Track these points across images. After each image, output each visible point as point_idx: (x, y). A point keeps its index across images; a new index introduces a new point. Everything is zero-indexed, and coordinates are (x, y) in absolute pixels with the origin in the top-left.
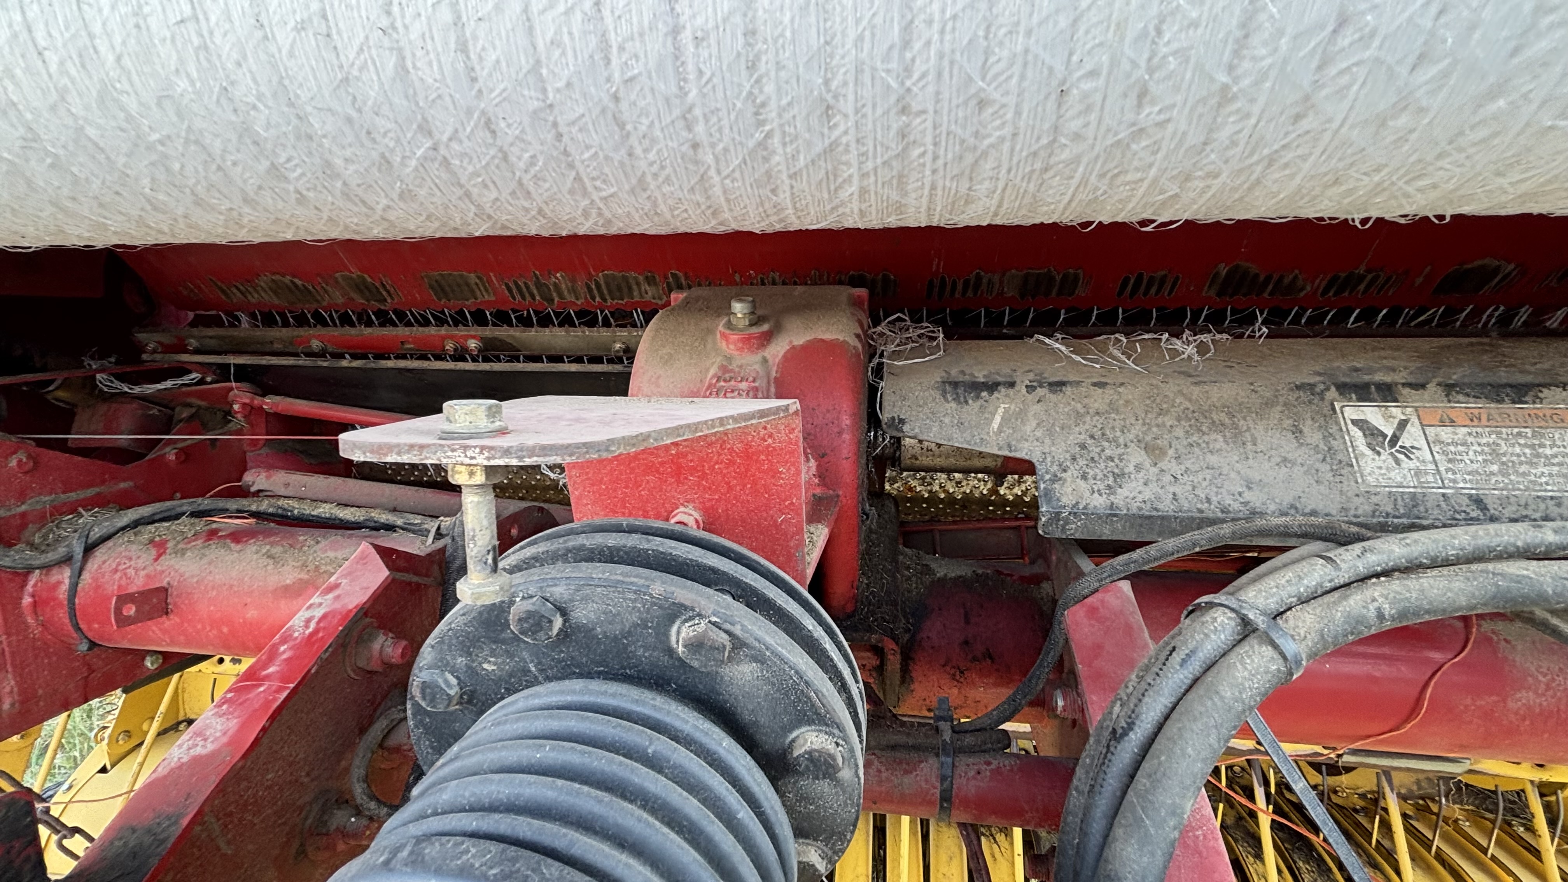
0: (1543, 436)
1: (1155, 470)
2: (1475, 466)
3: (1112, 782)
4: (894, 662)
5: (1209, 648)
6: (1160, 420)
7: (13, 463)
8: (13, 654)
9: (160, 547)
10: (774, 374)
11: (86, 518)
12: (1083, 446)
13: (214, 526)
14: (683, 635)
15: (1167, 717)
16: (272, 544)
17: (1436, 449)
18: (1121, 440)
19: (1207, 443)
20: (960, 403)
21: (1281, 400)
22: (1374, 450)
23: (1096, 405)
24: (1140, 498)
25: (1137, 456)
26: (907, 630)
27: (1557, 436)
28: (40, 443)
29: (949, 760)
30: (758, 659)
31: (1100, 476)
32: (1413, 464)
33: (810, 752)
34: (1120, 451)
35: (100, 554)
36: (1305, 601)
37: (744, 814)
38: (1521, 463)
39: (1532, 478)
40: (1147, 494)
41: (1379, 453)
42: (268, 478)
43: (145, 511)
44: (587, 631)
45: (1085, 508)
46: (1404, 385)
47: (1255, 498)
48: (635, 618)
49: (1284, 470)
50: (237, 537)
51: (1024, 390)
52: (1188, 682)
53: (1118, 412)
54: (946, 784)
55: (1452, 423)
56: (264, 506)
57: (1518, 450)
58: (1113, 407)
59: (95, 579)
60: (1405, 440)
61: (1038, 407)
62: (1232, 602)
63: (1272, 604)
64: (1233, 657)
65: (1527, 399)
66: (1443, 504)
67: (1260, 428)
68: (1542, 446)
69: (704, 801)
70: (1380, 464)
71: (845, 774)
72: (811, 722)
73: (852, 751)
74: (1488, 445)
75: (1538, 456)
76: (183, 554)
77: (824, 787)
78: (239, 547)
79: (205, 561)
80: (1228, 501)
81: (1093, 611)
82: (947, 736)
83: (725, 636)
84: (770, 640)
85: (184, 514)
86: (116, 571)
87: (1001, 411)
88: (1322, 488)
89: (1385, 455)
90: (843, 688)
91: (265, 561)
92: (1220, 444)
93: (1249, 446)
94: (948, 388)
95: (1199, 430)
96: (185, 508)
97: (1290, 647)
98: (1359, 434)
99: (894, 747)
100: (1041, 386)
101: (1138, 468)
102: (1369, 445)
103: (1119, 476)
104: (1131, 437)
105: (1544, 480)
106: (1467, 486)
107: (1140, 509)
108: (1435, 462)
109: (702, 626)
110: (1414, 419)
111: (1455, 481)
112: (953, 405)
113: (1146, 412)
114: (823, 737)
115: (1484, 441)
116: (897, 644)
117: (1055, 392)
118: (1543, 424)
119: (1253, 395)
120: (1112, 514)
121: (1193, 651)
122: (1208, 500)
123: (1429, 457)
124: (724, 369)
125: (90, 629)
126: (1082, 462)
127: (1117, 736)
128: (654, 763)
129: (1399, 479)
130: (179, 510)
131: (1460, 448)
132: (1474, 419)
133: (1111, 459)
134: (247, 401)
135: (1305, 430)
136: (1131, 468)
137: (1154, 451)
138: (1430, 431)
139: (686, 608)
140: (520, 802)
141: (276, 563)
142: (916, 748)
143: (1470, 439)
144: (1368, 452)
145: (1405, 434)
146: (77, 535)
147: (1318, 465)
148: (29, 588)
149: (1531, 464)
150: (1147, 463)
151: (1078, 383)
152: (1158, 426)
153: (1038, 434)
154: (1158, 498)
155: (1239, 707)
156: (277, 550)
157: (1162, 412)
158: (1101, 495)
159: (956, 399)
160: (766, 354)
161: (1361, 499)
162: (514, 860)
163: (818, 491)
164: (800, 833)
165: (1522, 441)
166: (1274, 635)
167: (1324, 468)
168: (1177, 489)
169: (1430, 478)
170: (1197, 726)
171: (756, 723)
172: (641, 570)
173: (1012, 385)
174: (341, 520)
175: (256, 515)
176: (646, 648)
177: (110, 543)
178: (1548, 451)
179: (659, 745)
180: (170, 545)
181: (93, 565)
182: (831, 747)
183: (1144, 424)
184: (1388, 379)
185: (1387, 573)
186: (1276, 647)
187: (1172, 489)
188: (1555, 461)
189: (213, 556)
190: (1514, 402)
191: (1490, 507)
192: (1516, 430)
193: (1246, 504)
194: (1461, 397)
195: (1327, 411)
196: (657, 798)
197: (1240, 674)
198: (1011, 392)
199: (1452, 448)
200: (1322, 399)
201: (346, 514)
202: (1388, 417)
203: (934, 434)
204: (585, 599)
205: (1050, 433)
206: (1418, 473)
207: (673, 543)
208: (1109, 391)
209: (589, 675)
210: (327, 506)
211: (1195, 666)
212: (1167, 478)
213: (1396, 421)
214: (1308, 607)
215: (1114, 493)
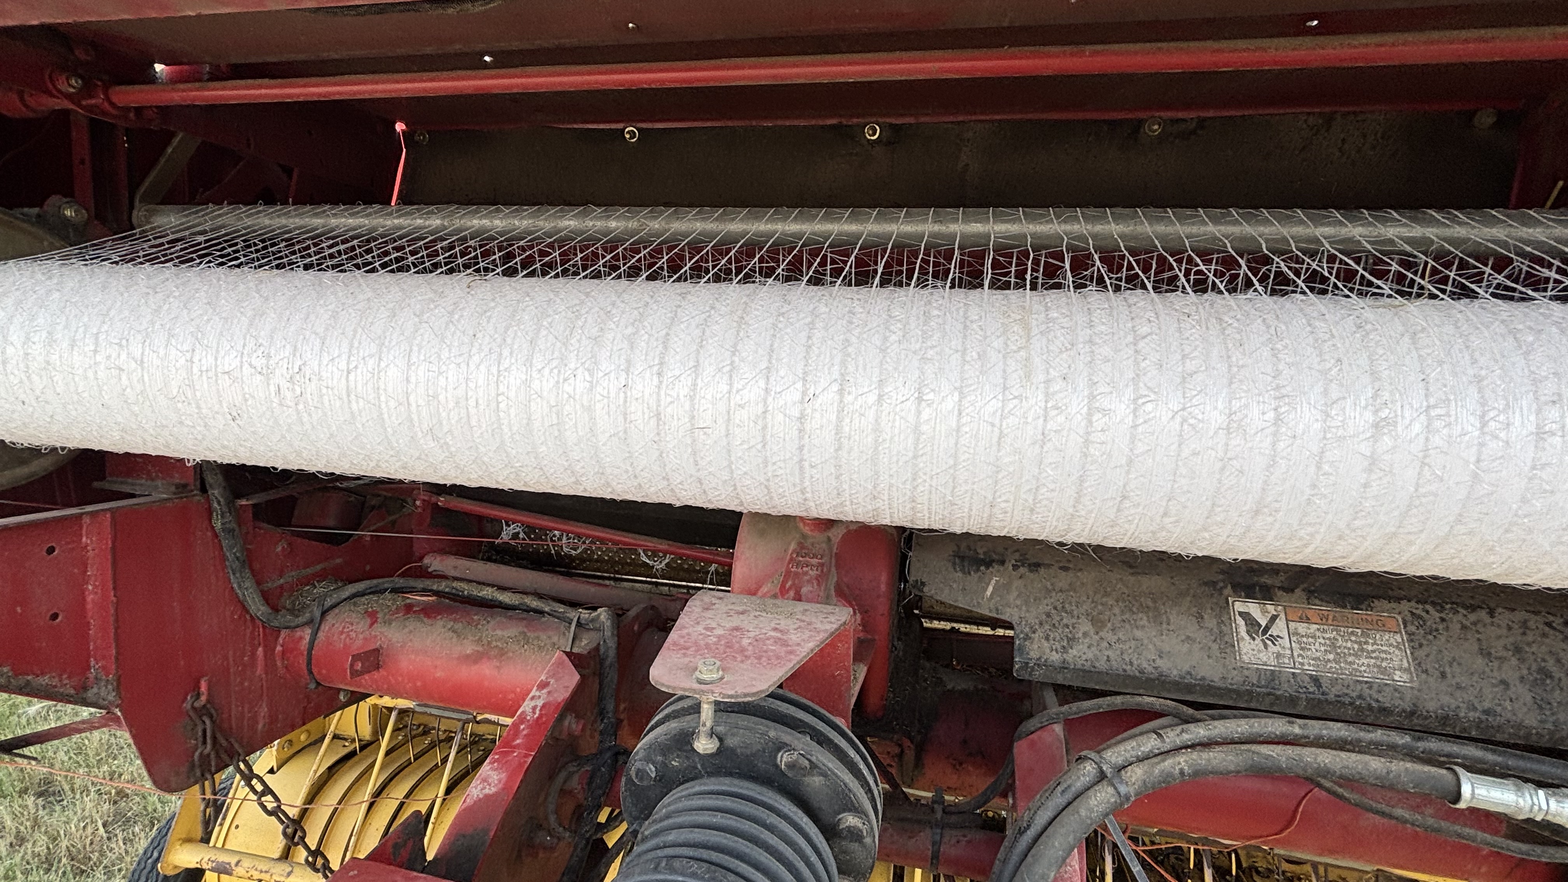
0: (1368, 636)
1: (1097, 637)
2: (1318, 654)
3: (1015, 858)
4: (910, 755)
5: (1079, 785)
6: (1104, 600)
7: (279, 549)
8: (268, 688)
9: (373, 616)
10: (835, 551)
11: (319, 590)
12: (1048, 615)
13: (408, 601)
14: (784, 760)
15: (1050, 823)
16: (455, 620)
17: (1294, 639)
18: (1075, 613)
19: (1135, 620)
20: (964, 573)
21: (1192, 591)
22: (1251, 636)
23: (1061, 584)
24: (1084, 657)
25: (1085, 626)
26: (919, 732)
27: (1378, 636)
28: (294, 533)
29: (939, 831)
30: (825, 775)
31: (1058, 638)
32: (1276, 649)
33: (849, 827)
34: (1074, 621)
35: (330, 618)
36: (1140, 760)
37: (814, 858)
38: (1350, 654)
39: (1356, 666)
40: (1090, 655)
41: (1254, 639)
42: (442, 561)
43: (361, 586)
44: (733, 751)
45: (1046, 661)
46: (1279, 588)
47: (1164, 665)
48: (759, 747)
49: (1187, 645)
50: (428, 612)
51: (1011, 568)
52: (1064, 804)
53: (1075, 591)
54: (936, 847)
55: (1308, 620)
56: (443, 586)
57: (1349, 644)
58: (1072, 587)
59: (327, 638)
60: (1273, 631)
61: (1020, 581)
62: (1097, 759)
63: (1120, 761)
64: (1091, 793)
65: (1363, 607)
66: (1292, 680)
67: (1174, 612)
68: (1366, 643)
69: (795, 850)
70: (1254, 647)
71: (868, 840)
72: (850, 810)
73: (872, 828)
74: (1329, 639)
75: (1362, 650)
76: (390, 624)
77: (855, 846)
78: (430, 621)
79: (407, 630)
80: (1145, 665)
81: (1033, 744)
82: (939, 815)
83: (807, 762)
84: (830, 765)
85: (386, 590)
86: (342, 633)
87: (993, 582)
88: (1210, 661)
89: (1258, 640)
90: (869, 791)
91: (451, 634)
92: (1144, 622)
93: (1164, 626)
94: (957, 560)
95: (1131, 610)
96: (386, 586)
97: (1123, 789)
98: (1243, 623)
99: (902, 820)
100: (1023, 566)
101: (1085, 634)
102: (1248, 632)
103: (1072, 640)
104: (1083, 611)
105: (1363, 668)
106: (1310, 668)
107: (1083, 665)
108: (1291, 649)
109: (795, 756)
110: (1282, 616)
111: (1302, 664)
112: (960, 574)
113: (1095, 593)
114: (856, 819)
115: (1327, 636)
116: (912, 742)
117: (1031, 571)
118: (1371, 627)
119: (1173, 588)
120: (1064, 667)
121: (1069, 787)
122: (1131, 664)
123: (1288, 645)
124: (801, 546)
125: (319, 673)
126: (1047, 627)
127: (1021, 832)
128: (771, 828)
129: (1265, 659)
130: (382, 587)
131: (1310, 640)
132: (1323, 619)
133: (1067, 626)
134: (426, 498)
135: (1206, 617)
136: (1080, 635)
137: (1098, 623)
138: (1292, 625)
139: (787, 745)
140: (710, 844)
141: (459, 636)
142: (919, 822)
143: (1318, 634)
144: (1247, 638)
145: (1274, 626)
146: (316, 603)
147: (1210, 644)
148: (281, 640)
149: (1356, 655)
150: (1092, 632)
151: (1049, 566)
152: (1102, 604)
153: (1018, 602)
154: (1097, 659)
155: (1089, 822)
156: (458, 626)
157: (1106, 594)
158: (1057, 652)
159: (963, 571)
160: (830, 535)
161: (1236, 672)
162: (715, 872)
163: (861, 635)
164: (840, 872)
165: (1353, 638)
166: (1115, 781)
167: (1215, 646)
168: (1109, 653)
169: (1287, 661)
170: (1063, 831)
171: (820, 809)
172: (763, 721)
173: (1002, 563)
174: (500, 602)
175: (436, 593)
176: (764, 762)
177: (336, 610)
178: (1370, 648)
179: (773, 819)
180: (380, 615)
181: (325, 627)
182: (860, 825)
183: (1093, 602)
184: (1269, 582)
185: (1193, 746)
186: (1116, 788)
187: (1107, 653)
188: (1374, 655)
189: (411, 628)
190: (1353, 608)
191: (1324, 685)
192: (1350, 630)
193: (1156, 668)
194: (1317, 602)
195: (1222, 603)
196: (773, 847)
197: (1093, 802)
198: (1002, 568)
199: (1305, 639)
200: (1221, 594)
201: (505, 598)
202: (1264, 612)
203: (945, 596)
204: (733, 735)
205: (1026, 603)
206: (1279, 656)
207: (779, 703)
208: (1071, 574)
209: (730, 774)
210: (490, 590)
211: (1069, 796)
212: (1105, 644)
213: (1270, 616)
214: (1141, 765)
215: (1067, 652)
